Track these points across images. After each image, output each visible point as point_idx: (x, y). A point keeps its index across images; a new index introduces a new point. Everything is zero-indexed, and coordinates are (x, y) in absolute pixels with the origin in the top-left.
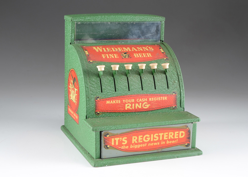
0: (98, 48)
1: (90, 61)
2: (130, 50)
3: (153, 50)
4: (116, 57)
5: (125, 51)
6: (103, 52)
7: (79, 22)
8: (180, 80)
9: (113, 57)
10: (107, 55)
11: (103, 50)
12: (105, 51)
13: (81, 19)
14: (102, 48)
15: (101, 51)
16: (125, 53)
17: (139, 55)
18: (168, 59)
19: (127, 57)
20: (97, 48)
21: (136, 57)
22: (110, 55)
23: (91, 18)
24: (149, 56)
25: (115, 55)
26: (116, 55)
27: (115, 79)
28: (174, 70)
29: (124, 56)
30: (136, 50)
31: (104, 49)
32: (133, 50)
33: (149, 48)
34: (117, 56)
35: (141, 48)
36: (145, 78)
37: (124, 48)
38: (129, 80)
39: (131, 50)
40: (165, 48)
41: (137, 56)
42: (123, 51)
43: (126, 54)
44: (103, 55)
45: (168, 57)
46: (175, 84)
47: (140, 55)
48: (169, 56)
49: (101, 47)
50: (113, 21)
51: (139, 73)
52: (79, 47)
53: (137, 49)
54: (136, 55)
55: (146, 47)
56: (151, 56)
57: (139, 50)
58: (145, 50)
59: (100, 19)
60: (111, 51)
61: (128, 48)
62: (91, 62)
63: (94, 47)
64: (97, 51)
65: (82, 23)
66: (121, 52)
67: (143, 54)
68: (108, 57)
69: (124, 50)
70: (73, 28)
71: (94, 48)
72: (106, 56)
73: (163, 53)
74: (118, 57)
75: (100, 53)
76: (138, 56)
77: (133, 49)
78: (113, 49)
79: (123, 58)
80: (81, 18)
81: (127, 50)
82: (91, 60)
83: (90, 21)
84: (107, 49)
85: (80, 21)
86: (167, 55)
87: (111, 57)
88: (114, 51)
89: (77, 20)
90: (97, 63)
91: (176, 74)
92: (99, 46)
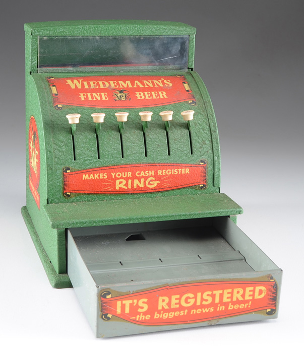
0: (75, 81)
1: (57, 105)
2: (130, 86)
3: (171, 85)
4: (104, 99)
5: (121, 87)
6: (83, 90)
7: (45, 36)
8: (213, 139)
9: (99, 98)
10: (89, 95)
11: (83, 85)
12: (86, 86)
13: (48, 32)
14: (82, 81)
15: (80, 86)
16: (121, 92)
17: (144, 95)
18: (195, 102)
19: (123, 98)
20: (73, 82)
21: (139, 98)
22: (94, 94)
23: (65, 30)
24: (162, 97)
25: (103, 94)
26: (105, 95)
27: (99, 137)
28: (204, 121)
29: (118, 96)
30: (141, 86)
31: (85, 83)
32: (135, 86)
33: (165, 81)
34: (106, 96)
35: (150, 81)
36: (151, 136)
37: (120, 82)
38: (123, 140)
39: (133, 85)
40: (194, 82)
41: (141, 97)
42: (118, 87)
43: (122, 92)
44: (82, 94)
45: (196, 99)
46: (204, 146)
47: (147, 95)
48: (198, 97)
49: (80, 80)
50: (104, 35)
51: (141, 128)
52: (43, 80)
53: (143, 84)
54: (140, 94)
55: (160, 81)
56: (166, 97)
57: (146, 86)
58: (156, 86)
59: (82, 31)
60: (98, 87)
61: (128, 82)
62: (60, 108)
63: (69, 79)
64: (73, 87)
65: (50, 37)
66: (114, 90)
67: (153, 93)
68: (90, 99)
69: (119, 86)
70: (34, 47)
71: (69, 82)
72: (87, 96)
73: (188, 91)
74: (108, 99)
75: (77, 91)
76: (143, 97)
77: (137, 84)
78: (101, 83)
79: (116, 100)
80: (47, 30)
81: (126, 87)
82: (60, 103)
83: (63, 35)
84: (91, 83)
85: (47, 34)
86: (194, 95)
87: (96, 98)
88: (102, 86)
89: (41, 33)
90: (70, 109)
91: (207, 130)
92: (77, 78)
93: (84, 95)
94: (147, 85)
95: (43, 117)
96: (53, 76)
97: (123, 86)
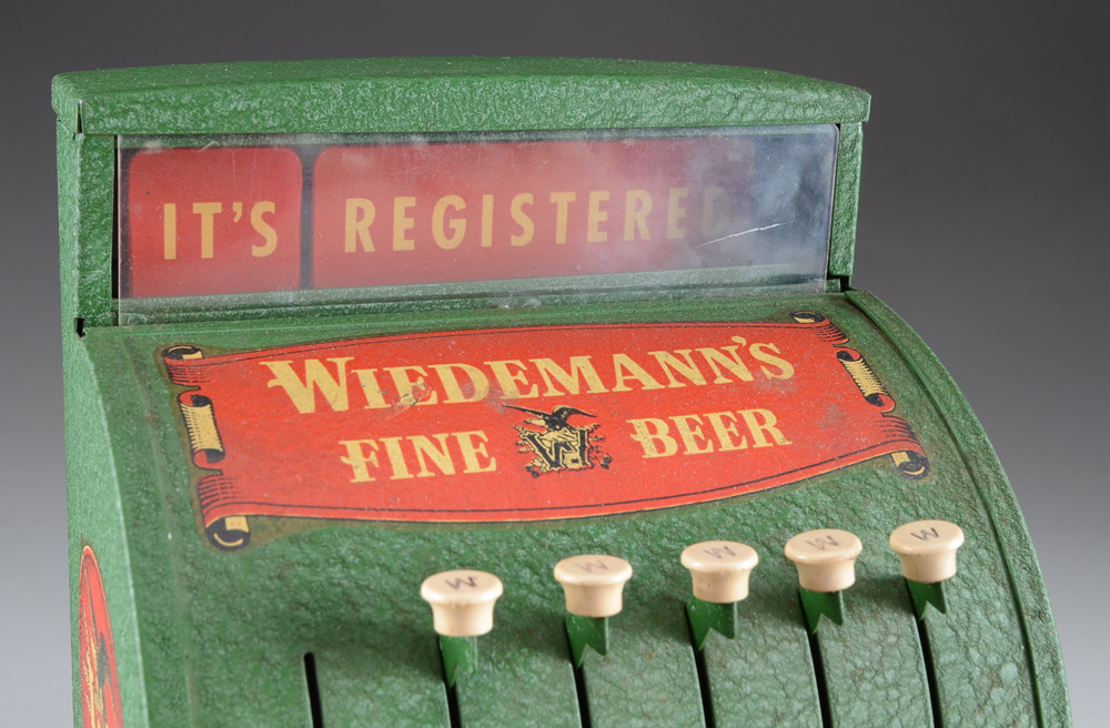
0: (314, 368)
1: (222, 522)
2: (597, 386)
3: (788, 370)
4: (473, 466)
5: (552, 392)
6: (361, 421)
7: (152, 137)
8: (1035, 655)
9: (447, 467)
10: (392, 445)
11: (355, 389)
12: (375, 399)
13: (167, 116)
14: (349, 366)
15: (339, 401)
16: (556, 421)
17: (674, 432)
18: (924, 462)
19: (571, 458)
20: (300, 371)
21: (651, 452)
22: (420, 443)
23: (255, 104)
24: (761, 442)
25: (464, 438)
26: (476, 441)
27: (462, 698)
28: (981, 562)
29: (547, 445)
30: (650, 383)
31: (367, 377)
32: (620, 387)
33: (755, 350)
34: (482, 449)
35: (686, 353)
36: (736, 667)
37: (544, 365)
38: (594, 701)
39: (608, 377)
40: (885, 349)
41: (660, 446)
42: (534, 392)
43: (563, 424)
44: (353, 447)
45: (925, 442)
46: (997, 694)
47: (687, 435)
48: (927, 429)
49: (341, 363)
50: (450, 127)
51: (683, 624)
52: (140, 366)
53: (655, 371)
54: (652, 429)
55: (732, 349)
56: (779, 437)
57: (674, 384)
58: (721, 380)
59: (340, 110)
60: (433, 400)
61: (581, 363)
62: (235, 534)
63: (280, 357)
64: (305, 404)
65: (181, 143)
66: (520, 410)
67: (715, 418)
68: (400, 471)
69: (543, 388)
70: (93, 194)
71: (282, 372)
72: (383, 455)
73: (874, 399)
74: (492, 467)
75: (329, 427)
76: (671, 448)
77: (625, 372)
78: (444, 372)
79: (535, 473)
80: (163, 105)
81: (574, 390)
82: (236, 505)
83: (246, 129)
84: (399, 374)
85: (163, 125)
86: (911, 421)
87: (431, 466)
88: (455, 395)
89: (130, 122)
90: (294, 540)
91: (998, 604)
92: (323, 349)
93: (366, 450)
94: (680, 377)
95: (141, 602)
96: (198, 341)
97: (558, 386)
